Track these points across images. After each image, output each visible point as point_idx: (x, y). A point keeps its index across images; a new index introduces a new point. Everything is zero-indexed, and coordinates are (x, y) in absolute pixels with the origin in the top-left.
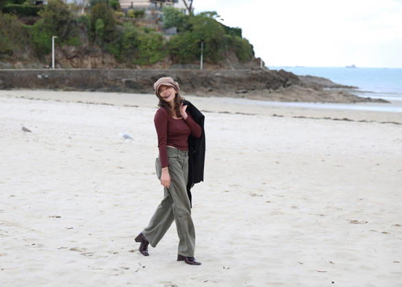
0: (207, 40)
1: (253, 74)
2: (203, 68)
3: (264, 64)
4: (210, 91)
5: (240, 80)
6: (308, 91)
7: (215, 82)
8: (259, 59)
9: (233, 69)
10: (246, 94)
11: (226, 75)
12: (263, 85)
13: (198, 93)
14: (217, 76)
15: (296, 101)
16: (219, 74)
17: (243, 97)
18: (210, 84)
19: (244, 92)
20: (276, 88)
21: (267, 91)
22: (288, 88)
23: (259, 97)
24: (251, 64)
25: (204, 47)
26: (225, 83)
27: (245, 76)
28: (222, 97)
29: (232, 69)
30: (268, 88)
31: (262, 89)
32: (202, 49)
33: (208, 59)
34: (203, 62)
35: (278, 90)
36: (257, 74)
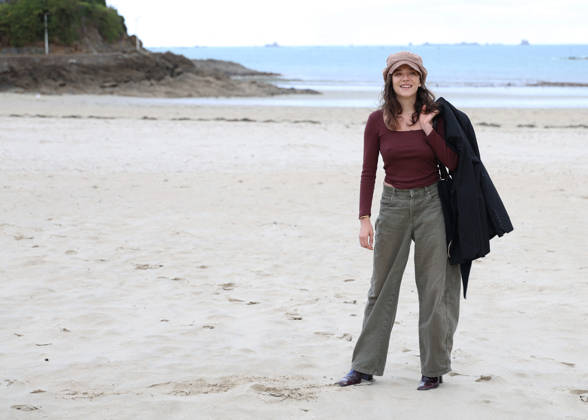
0: (53, 10)
1: (125, 60)
2: (50, 51)
3: (141, 44)
4: (62, 85)
5: (107, 69)
6: (208, 82)
7: (68, 72)
8: (134, 37)
9: (95, 53)
10: (117, 89)
11: (86, 62)
12: (141, 74)
13: (44, 89)
14: (72, 64)
15: (190, 96)
16: (74, 61)
17: (112, 93)
18: (60, 75)
19: (114, 86)
20: (159, 79)
21: (147, 83)
22: (179, 78)
23: (135, 92)
24: (123, 44)
25: (49, 21)
26: (84, 73)
27: (113, 63)
28: (79, 94)
29: (93, 53)
30: (148, 78)
31: (140, 80)
32: (46, 25)
33: (56, 39)
34: (49, 42)
35: (163, 82)
36: (131, 59)
